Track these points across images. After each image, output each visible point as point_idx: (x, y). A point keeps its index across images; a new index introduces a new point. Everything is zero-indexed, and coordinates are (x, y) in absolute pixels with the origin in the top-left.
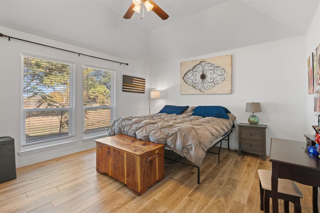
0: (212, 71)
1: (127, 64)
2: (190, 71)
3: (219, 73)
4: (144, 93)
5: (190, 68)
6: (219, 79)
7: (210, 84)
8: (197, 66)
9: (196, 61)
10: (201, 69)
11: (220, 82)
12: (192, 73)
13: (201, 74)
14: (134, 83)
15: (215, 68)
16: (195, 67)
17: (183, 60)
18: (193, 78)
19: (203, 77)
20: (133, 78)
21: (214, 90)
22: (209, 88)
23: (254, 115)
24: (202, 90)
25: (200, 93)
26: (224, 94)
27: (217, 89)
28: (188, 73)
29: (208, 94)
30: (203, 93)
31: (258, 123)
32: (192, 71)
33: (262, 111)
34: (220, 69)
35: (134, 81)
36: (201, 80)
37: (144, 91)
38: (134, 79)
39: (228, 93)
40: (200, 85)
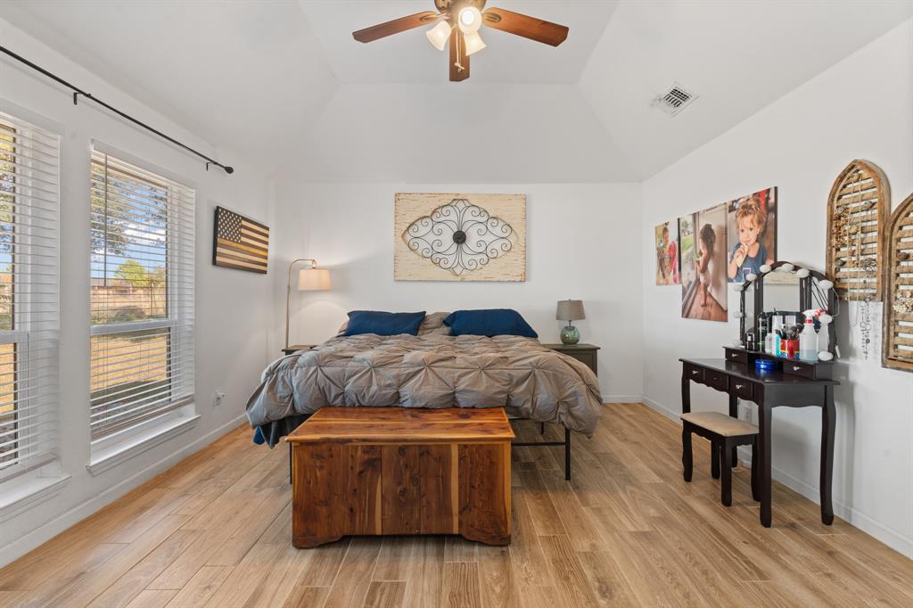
0: (483, 227)
1: (229, 170)
2: (424, 220)
3: (498, 231)
4: (265, 272)
5: (426, 211)
6: (497, 245)
7: (478, 258)
8: (444, 210)
9: (441, 197)
10: (453, 217)
11: (501, 253)
12: (431, 224)
13: (456, 230)
14: (243, 239)
15: (490, 221)
16: (439, 210)
17: (403, 187)
18: (431, 238)
19: (460, 238)
20: (240, 221)
21: (486, 272)
22: (474, 266)
23: (572, 325)
24: (458, 270)
25: (452, 278)
26: (510, 281)
27: (493, 270)
28: (419, 223)
29: (473, 281)
30: (459, 278)
31: (578, 341)
32: (429, 220)
33: (586, 316)
34: (501, 224)
35: (243, 231)
36: (455, 245)
37: (265, 265)
38: (244, 223)
39: (519, 279)
40: (451, 259)
